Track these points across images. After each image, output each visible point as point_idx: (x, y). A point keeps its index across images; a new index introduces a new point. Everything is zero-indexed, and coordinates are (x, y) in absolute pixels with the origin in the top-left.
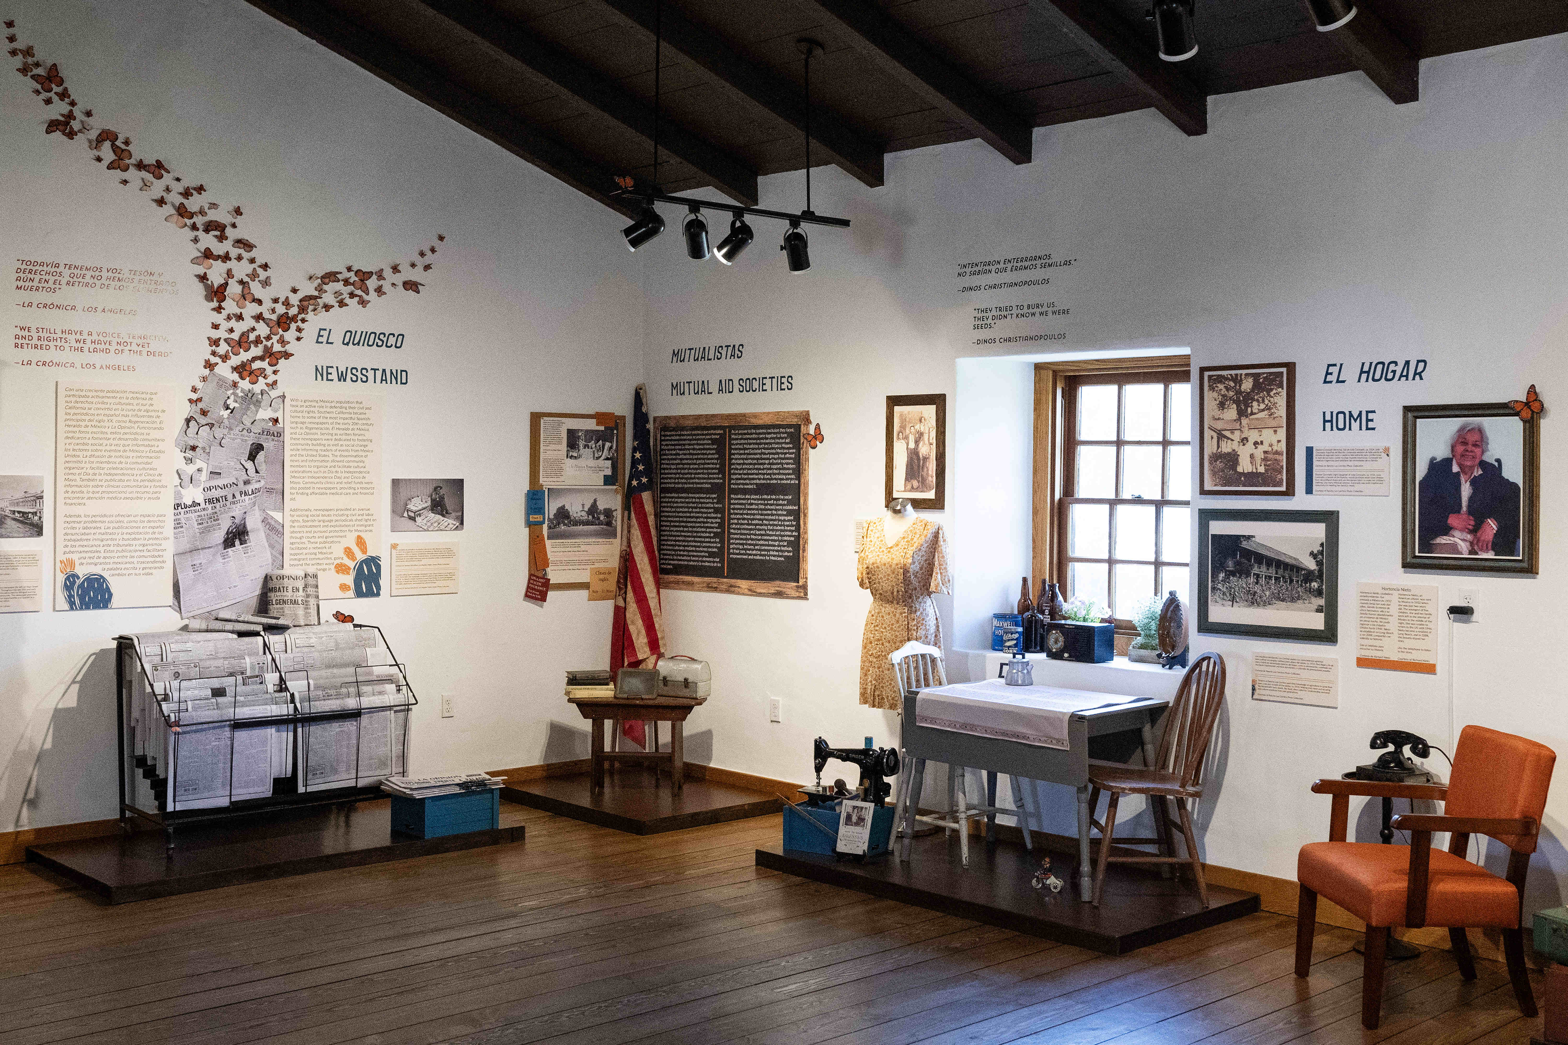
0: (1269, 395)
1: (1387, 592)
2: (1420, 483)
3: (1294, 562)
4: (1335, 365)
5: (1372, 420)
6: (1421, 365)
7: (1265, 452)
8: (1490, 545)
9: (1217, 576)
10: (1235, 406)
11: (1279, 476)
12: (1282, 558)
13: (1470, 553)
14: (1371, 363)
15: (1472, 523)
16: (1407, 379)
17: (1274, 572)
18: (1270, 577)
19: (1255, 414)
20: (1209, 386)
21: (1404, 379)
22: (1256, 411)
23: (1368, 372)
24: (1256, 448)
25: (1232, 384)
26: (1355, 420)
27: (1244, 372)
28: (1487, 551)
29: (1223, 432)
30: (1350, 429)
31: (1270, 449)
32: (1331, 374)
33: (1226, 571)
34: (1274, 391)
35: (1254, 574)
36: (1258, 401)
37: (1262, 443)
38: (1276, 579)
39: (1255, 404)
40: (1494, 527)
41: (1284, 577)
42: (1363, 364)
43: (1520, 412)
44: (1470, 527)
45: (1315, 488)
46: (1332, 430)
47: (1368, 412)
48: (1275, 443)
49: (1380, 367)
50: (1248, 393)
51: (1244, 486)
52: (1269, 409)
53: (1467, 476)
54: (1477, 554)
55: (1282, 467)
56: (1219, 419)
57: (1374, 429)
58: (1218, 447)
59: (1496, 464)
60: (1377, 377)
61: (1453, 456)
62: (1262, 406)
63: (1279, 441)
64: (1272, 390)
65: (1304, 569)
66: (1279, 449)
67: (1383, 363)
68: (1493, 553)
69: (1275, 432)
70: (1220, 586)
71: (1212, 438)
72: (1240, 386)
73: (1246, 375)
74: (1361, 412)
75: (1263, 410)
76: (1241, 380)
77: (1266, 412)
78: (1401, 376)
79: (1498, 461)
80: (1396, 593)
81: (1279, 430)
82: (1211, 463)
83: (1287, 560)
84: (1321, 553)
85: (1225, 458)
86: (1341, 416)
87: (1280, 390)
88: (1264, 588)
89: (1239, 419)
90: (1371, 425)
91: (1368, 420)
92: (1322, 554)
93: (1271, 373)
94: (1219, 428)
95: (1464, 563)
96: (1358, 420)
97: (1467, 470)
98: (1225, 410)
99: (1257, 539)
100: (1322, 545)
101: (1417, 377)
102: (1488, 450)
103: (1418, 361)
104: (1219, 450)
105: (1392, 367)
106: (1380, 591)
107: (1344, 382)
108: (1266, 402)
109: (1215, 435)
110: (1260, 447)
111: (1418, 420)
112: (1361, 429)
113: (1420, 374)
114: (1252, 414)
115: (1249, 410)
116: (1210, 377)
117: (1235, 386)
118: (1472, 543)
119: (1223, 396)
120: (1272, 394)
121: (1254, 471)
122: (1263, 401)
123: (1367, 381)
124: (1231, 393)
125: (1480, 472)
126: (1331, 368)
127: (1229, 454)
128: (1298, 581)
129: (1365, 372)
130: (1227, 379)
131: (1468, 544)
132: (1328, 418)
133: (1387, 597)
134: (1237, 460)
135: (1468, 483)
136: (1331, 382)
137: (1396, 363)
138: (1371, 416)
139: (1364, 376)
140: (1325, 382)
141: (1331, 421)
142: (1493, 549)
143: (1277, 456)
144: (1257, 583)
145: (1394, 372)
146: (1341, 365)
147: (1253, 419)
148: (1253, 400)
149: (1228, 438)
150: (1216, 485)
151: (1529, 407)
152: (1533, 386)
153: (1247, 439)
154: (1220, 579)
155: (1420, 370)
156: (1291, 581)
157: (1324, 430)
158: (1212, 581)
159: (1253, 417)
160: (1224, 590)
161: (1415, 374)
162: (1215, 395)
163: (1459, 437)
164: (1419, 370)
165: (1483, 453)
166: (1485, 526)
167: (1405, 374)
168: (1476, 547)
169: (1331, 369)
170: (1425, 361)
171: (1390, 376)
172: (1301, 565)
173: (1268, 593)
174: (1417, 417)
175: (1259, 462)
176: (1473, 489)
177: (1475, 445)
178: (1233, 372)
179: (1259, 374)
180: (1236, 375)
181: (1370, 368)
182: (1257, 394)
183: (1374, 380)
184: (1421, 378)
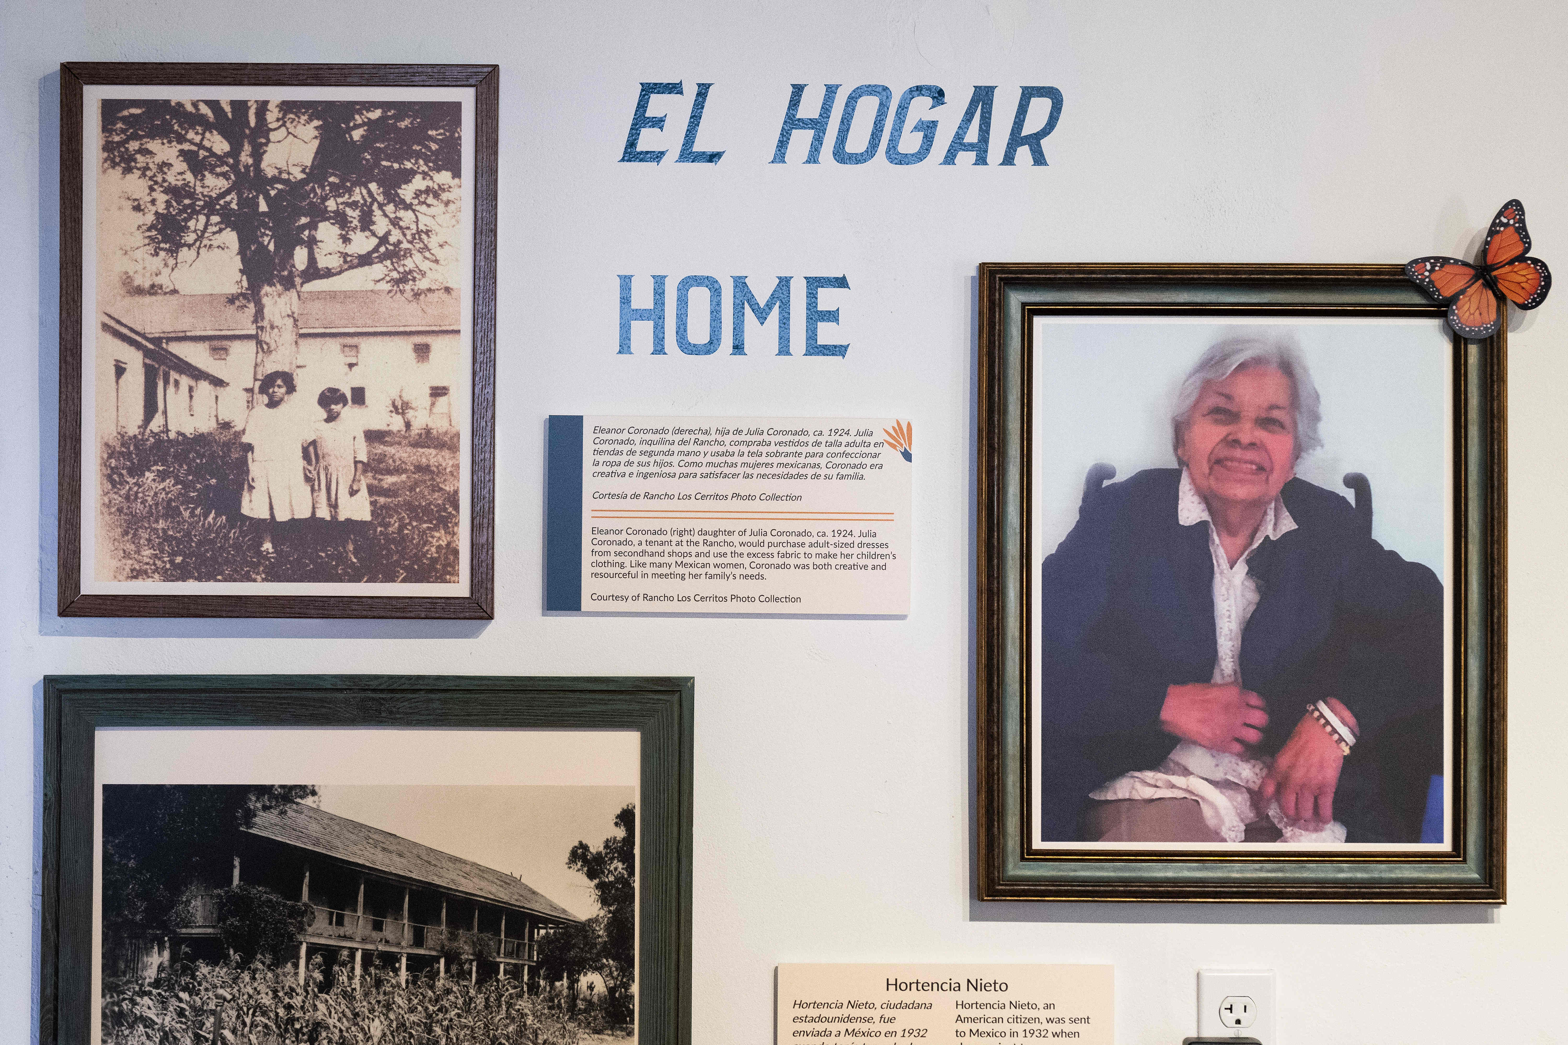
0: (393, 198)
1: (909, 997)
2: (1047, 565)
3: (503, 895)
4: (674, 88)
5: (832, 316)
6: (1040, 109)
7: (373, 436)
8: (1327, 803)
9: (134, 966)
10: (230, 238)
11: (440, 538)
12: (444, 878)
13: (1251, 834)
14: (831, 91)
15: (1259, 718)
16: (981, 160)
17: (408, 934)
18: (389, 961)
19: (328, 273)
20: (108, 147)
21: (966, 158)
22: (334, 262)
23: (818, 125)
24: (331, 418)
25: (219, 144)
26: (762, 315)
27: (275, 95)
28: (1317, 821)
29: (175, 348)
30: (738, 348)
31: (397, 423)
32: (658, 123)
33: (176, 942)
34: (418, 183)
35: (313, 950)
36: (341, 219)
37: (359, 396)
38: (416, 964)
39: (327, 232)
40: (1345, 732)
41: (452, 958)
42: (798, 90)
43: (1452, 300)
44: (1252, 736)
45: (589, 585)
46: (659, 349)
47: (814, 283)
48: (420, 397)
49: (868, 107)
50: (295, 189)
51: (273, 576)
52: (395, 254)
53: (1240, 540)
54: (1276, 835)
55: (453, 500)
56: (154, 290)
57: (839, 350)
58: (150, 408)
59: (1350, 495)
60: (857, 143)
61: (1181, 462)
62: (362, 243)
63: (438, 392)
64: (407, 176)
65: (537, 920)
66: (439, 425)
67: (882, 92)
68: (1340, 831)
69: (422, 351)
70: (147, 1007)
71: (120, 370)
72: (258, 155)
73: (287, 107)
74: (784, 283)
75: (365, 260)
76: (262, 129)
77: (378, 270)
78: (958, 145)
79: (1358, 483)
80: (944, 1001)
81: (437, 344)
82: (113, 478)
83: (469, 886)
84: (623, 850)
85: (181, 458)
86: (699, 297)
87: (444, 177)
88: (362, 1007)
89: (253, 294)
90: (826, 334)
91: (815, 316)
92: (627, 857)
93: (403, 108)
94: (154, 329)
95: (1235, 871)
96: (774, 315)
97: (1234, 516)
98: (185, 254)
99: (328, 803)
100: (625, 818)
101: (1023, 153)
102: (1315, 441)
103: (1028, 93)
104: (156, 425)
105: (921, 108)
106: (881, 995)
107: (713, 157)
108: (381, 225)
109: (134, 360)
110: (348, 413)
111: (1039, 322)
112: (784, 349)
113: (1034, 141)
114: (313, 272)
115: (300, 257)
116: (110, 109)
117: (235, 152)
118: (1256, 798)
119: (175, 192)
120: (407, 192)
121: (324, 513)
122: (366, 223)
123: (813, 158)
124: (214, 184)
125: (1288, 524)
126: (654, 98)
127: (201, 439)
128: (515, 973)
129: (804, 124)
130: (194, 120)
131: (1242, 799)
132: (642, 299)
133: (905, 1019)
134: (242, 467)
135: (1241, 568)
136: (657, 156)
137: (938, 96)
138: (827, 299)
139: (801, 139)
140: (631, 153)
141: (656, 315)
142: (1339, 816)
143: (431, 456)
144: (326, 986)
145: (929, 129)
146: (703, 91)
147: (317, 296)
148: (319, 214)
149: (198, 374)
150: (136, 574)
151: (1491, 285)
152: (1514, 208)
153: (288, 381)
154: (151, 974)
155: (1033, 123)
156: (488, 971)
157: (625, 347)
158: (107, 988)
159: (309, 287)
160: (169, 1020)
161: (1016, 140)
162: (136, 185)
163: (1207, 387)
164: (1028, 129)
165: (1297, 452)
166: (1308, 730)
167: (972, 135)
168: (1273, 811)
169: (657, 105)
170: (1054, 95)
171: (910, 142)
172: (539, 907)
173: (376, 1028)
174: (1031, 312)
175: (343, 474)
176: (1259, 589)
177: (1266, 422)
178: (225, 94)
179: (351, 108)
180: (240, 106)
181: (826, 110)
182: (337, 190)
183: (841, 155)
184: (1039, 159)
